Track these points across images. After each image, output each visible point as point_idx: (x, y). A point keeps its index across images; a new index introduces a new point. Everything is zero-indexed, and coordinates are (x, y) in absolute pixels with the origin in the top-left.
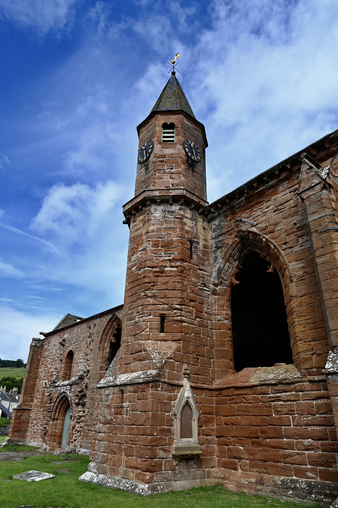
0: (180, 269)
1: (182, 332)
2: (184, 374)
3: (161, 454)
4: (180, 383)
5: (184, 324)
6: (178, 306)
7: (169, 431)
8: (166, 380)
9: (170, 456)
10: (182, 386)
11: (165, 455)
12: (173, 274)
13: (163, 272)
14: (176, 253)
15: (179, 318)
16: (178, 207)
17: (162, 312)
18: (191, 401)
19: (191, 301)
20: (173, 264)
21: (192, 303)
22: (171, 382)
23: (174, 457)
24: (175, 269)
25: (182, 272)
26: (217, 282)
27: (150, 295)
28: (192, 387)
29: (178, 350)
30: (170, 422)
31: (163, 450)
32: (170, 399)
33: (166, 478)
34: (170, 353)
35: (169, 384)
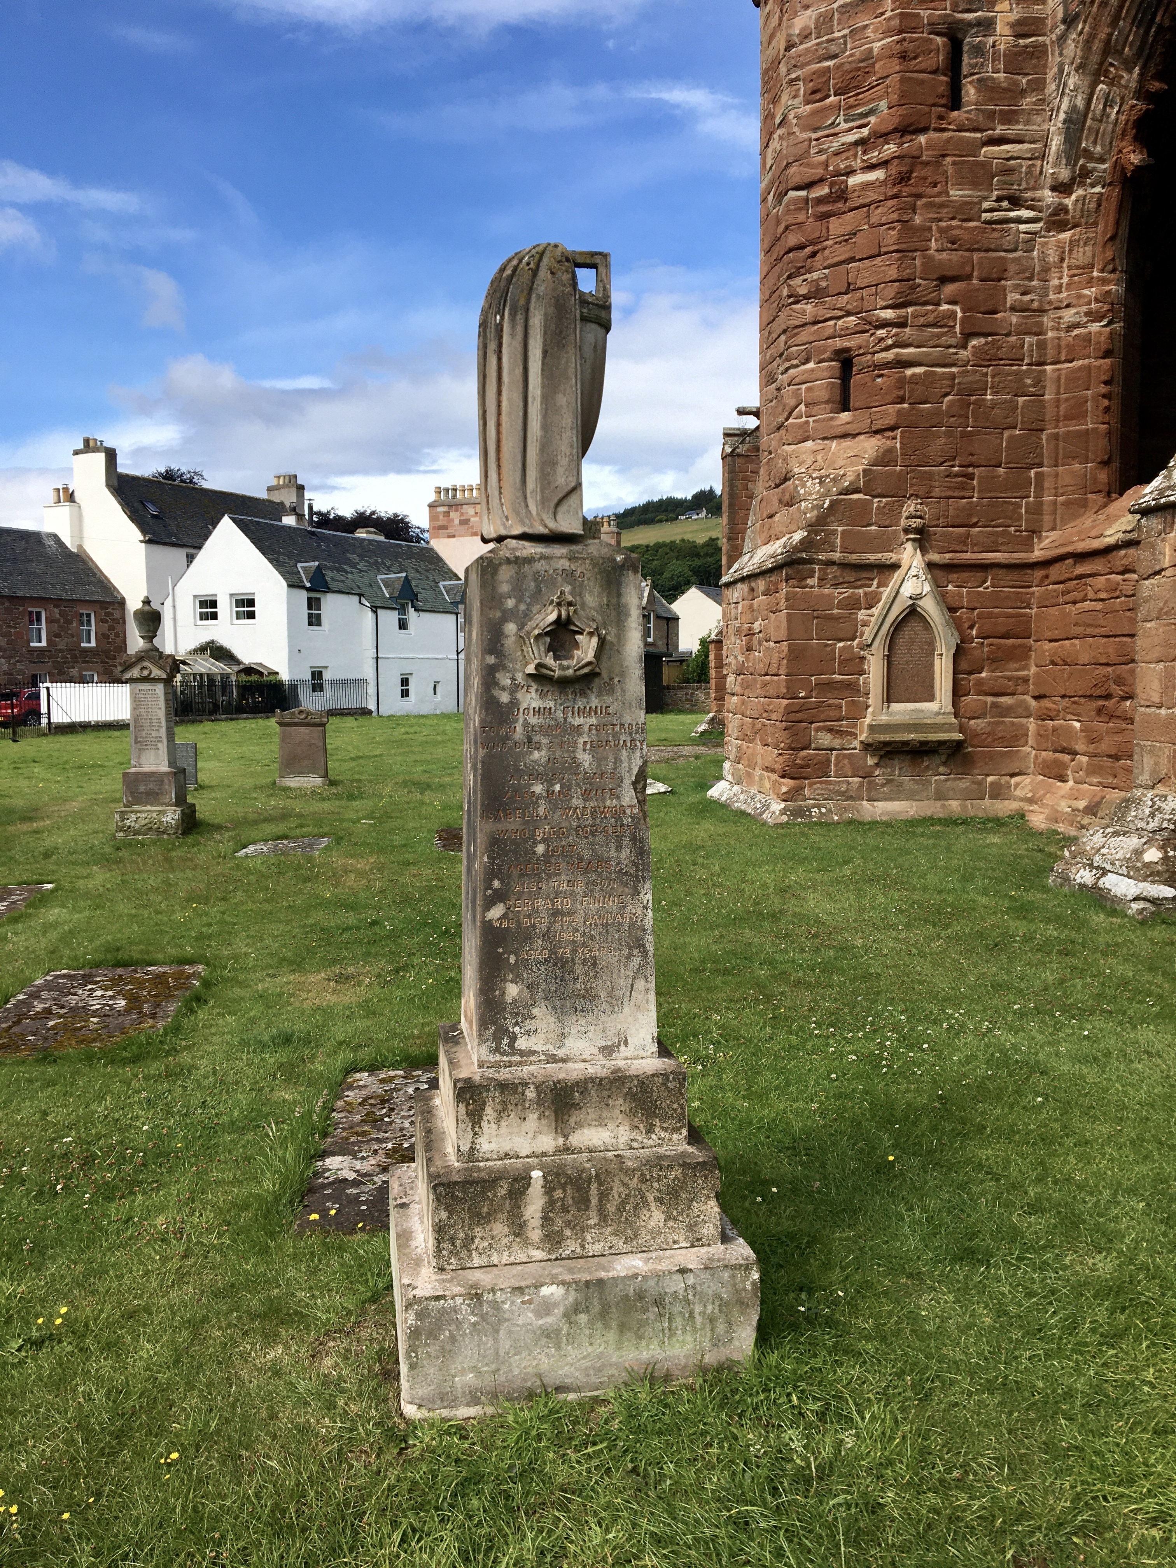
0: (894, 169)
1: (902, 400)
2: (906, 531)
3: (825, 739)
4: (890, 557)
5: (909, 372)
6: (889, 314)
7: (852, 688)
8: (837, 556)
9: (856, 743)
10: (895, 566)
11: (837, 743)
12: (872, 196)
13: (841, 195)
14: (883, 104)
15: (890, 355)
17: (839, 343)
18: (930, 607)
19: (944, 280)
20: (873, 156)
21: (950, 289)
22: (854, 558)
23: (867, 747)
24: (878, 175)
25: (903, 179)
26: (1064, 174)
27: (803, 291)
28: (931, 566)
29: (884, 459)
30: (856, 665)
31: (830, 730)
32: (854, 604)
33: (842, 794)
34: (852, 472)
35: (844, 566)
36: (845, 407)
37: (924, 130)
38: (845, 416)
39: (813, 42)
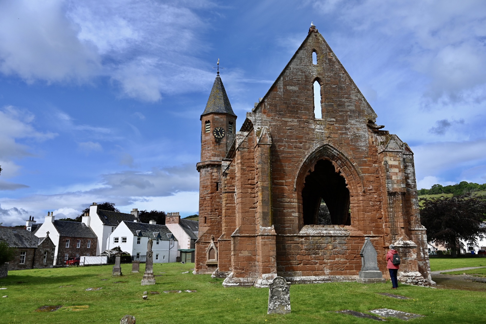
0: (210, 197)
1: (211, 223)
2: (211, 238)
3: (201, 264)
4: (209, 241)
5: (212, 220)
6: (210, 213)
7: (205, 257)
8: (203, 241)
9: (205, 264)
10: (210, 243)
11: (203, 264)
12: (208, 200)
13: (205, 199)
14: (209, 190)
15: (210, 218)
16: (210, 168)
17: (205, 216)
18: (214, 247)
19: (216, 209)
21: (216, 210)
22: (205, 241)
23: (207, 265)
24: (209, 198)
25: (211, 198)
27: (201, 209)
28: (214, 243)
29: (209, 230)
30: (205, 254)
31: (202, 263)
32: (206, 247)
33: (203, 271)
34: (205, 231)
35: (204, 242)
36: (206, 223)
37: (214, 193)
38: (206, 224)
39: (203, 182)
